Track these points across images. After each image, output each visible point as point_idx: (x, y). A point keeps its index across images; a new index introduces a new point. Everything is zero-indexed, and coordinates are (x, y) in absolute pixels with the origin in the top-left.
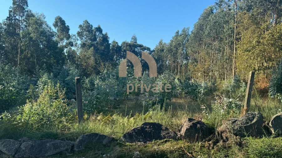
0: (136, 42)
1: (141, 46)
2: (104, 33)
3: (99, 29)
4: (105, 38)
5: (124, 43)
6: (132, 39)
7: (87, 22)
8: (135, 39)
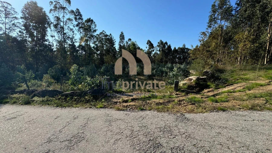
0: (185, 47)
1: (187, 49)
2: (168, 44)
3: (166, 43)
4: (169, 47)
5: (179, 48)
6: (183, 46)
7: (161, 41)
8: (184, 45)
